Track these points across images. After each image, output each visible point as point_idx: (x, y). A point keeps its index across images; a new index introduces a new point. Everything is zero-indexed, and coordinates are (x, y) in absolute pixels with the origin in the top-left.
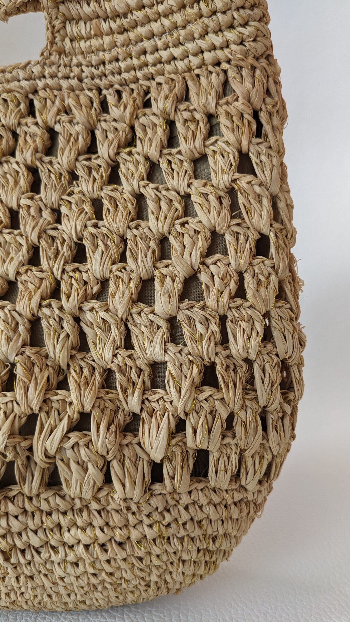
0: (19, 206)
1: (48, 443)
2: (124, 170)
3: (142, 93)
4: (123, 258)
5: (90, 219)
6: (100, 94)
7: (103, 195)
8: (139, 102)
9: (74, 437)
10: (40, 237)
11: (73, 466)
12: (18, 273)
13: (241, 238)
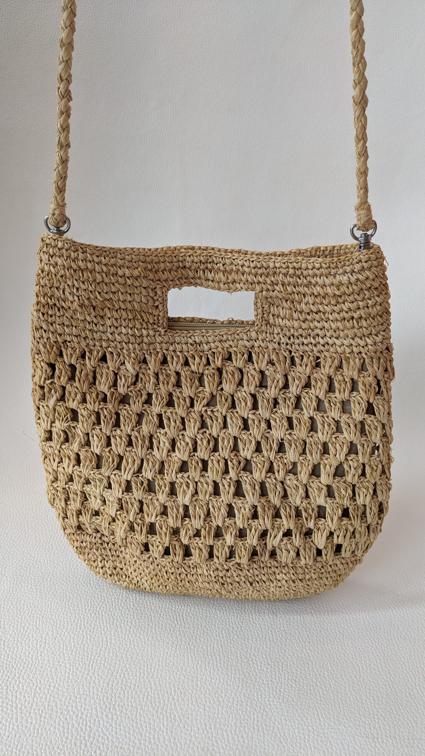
0: (248, 417)
1: (274, 542)
2: (304, 402)
3: (315, 358)
4: (304, 452)
5: (287, 430)
6: (291, 354)
7: (293, 416)
8: (314, 364)
9: (285, 539)
10: (262, 438)
11: (284, 551)
12: (252, 457)
13: (366, 446)
